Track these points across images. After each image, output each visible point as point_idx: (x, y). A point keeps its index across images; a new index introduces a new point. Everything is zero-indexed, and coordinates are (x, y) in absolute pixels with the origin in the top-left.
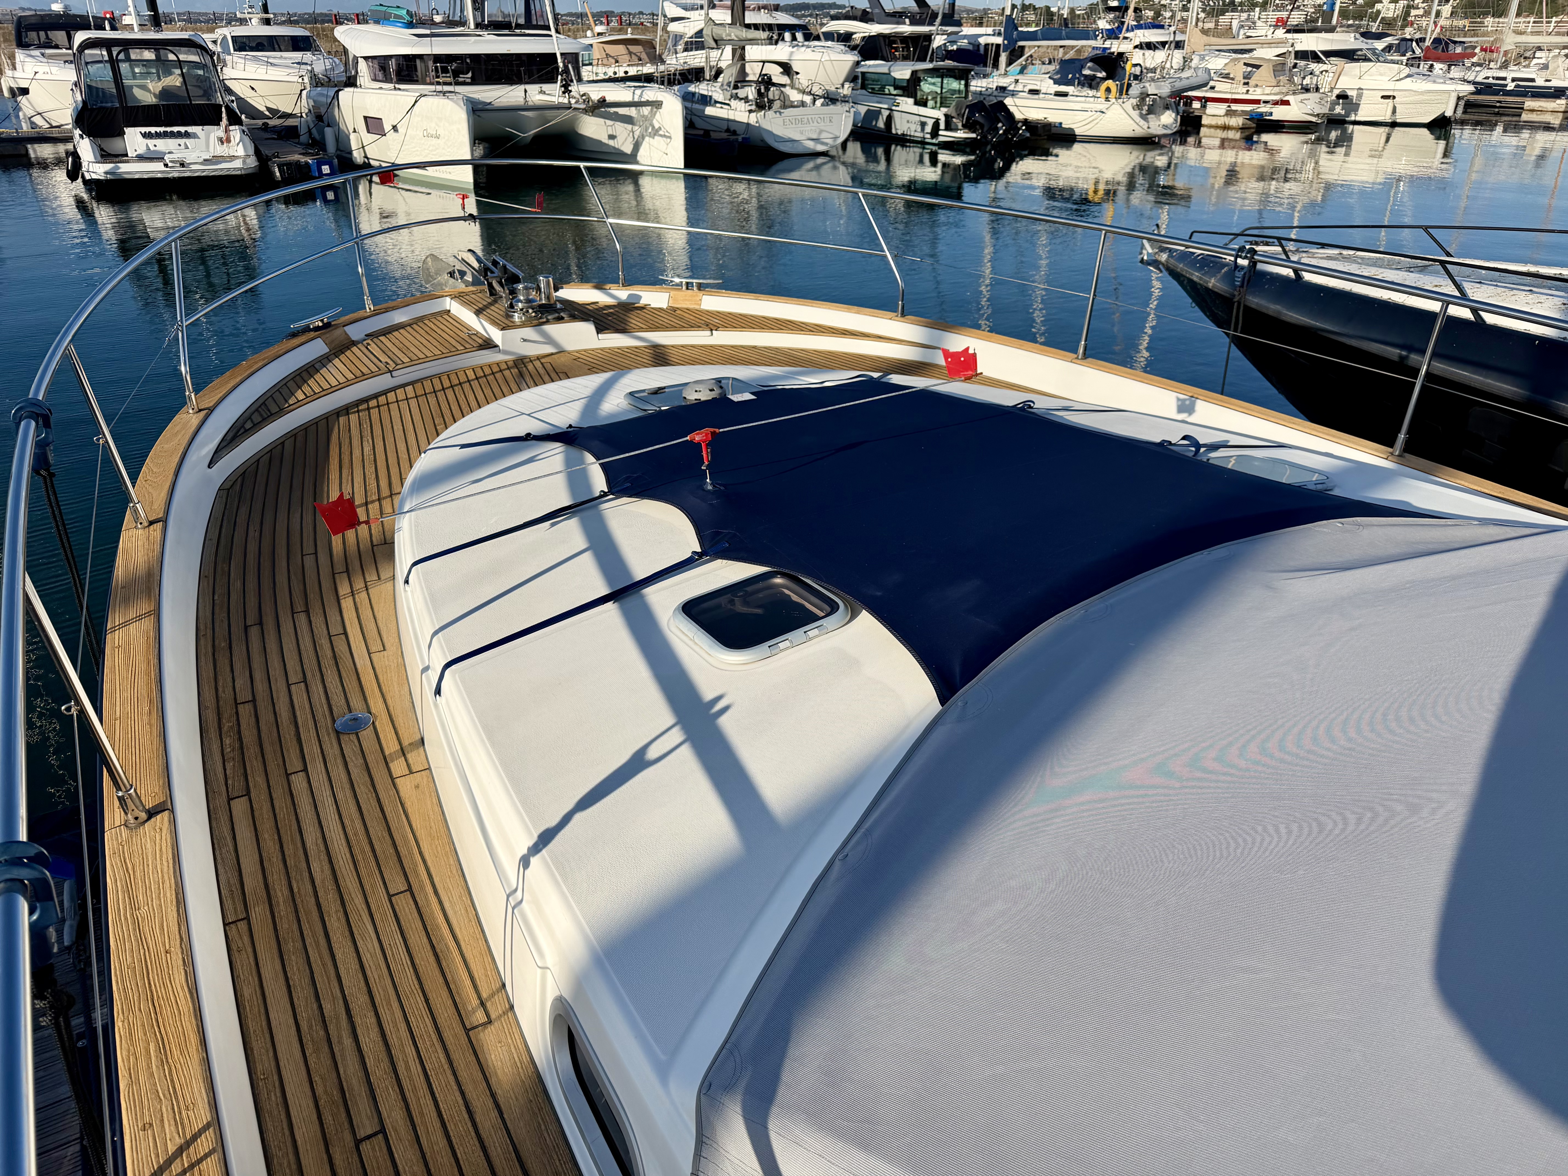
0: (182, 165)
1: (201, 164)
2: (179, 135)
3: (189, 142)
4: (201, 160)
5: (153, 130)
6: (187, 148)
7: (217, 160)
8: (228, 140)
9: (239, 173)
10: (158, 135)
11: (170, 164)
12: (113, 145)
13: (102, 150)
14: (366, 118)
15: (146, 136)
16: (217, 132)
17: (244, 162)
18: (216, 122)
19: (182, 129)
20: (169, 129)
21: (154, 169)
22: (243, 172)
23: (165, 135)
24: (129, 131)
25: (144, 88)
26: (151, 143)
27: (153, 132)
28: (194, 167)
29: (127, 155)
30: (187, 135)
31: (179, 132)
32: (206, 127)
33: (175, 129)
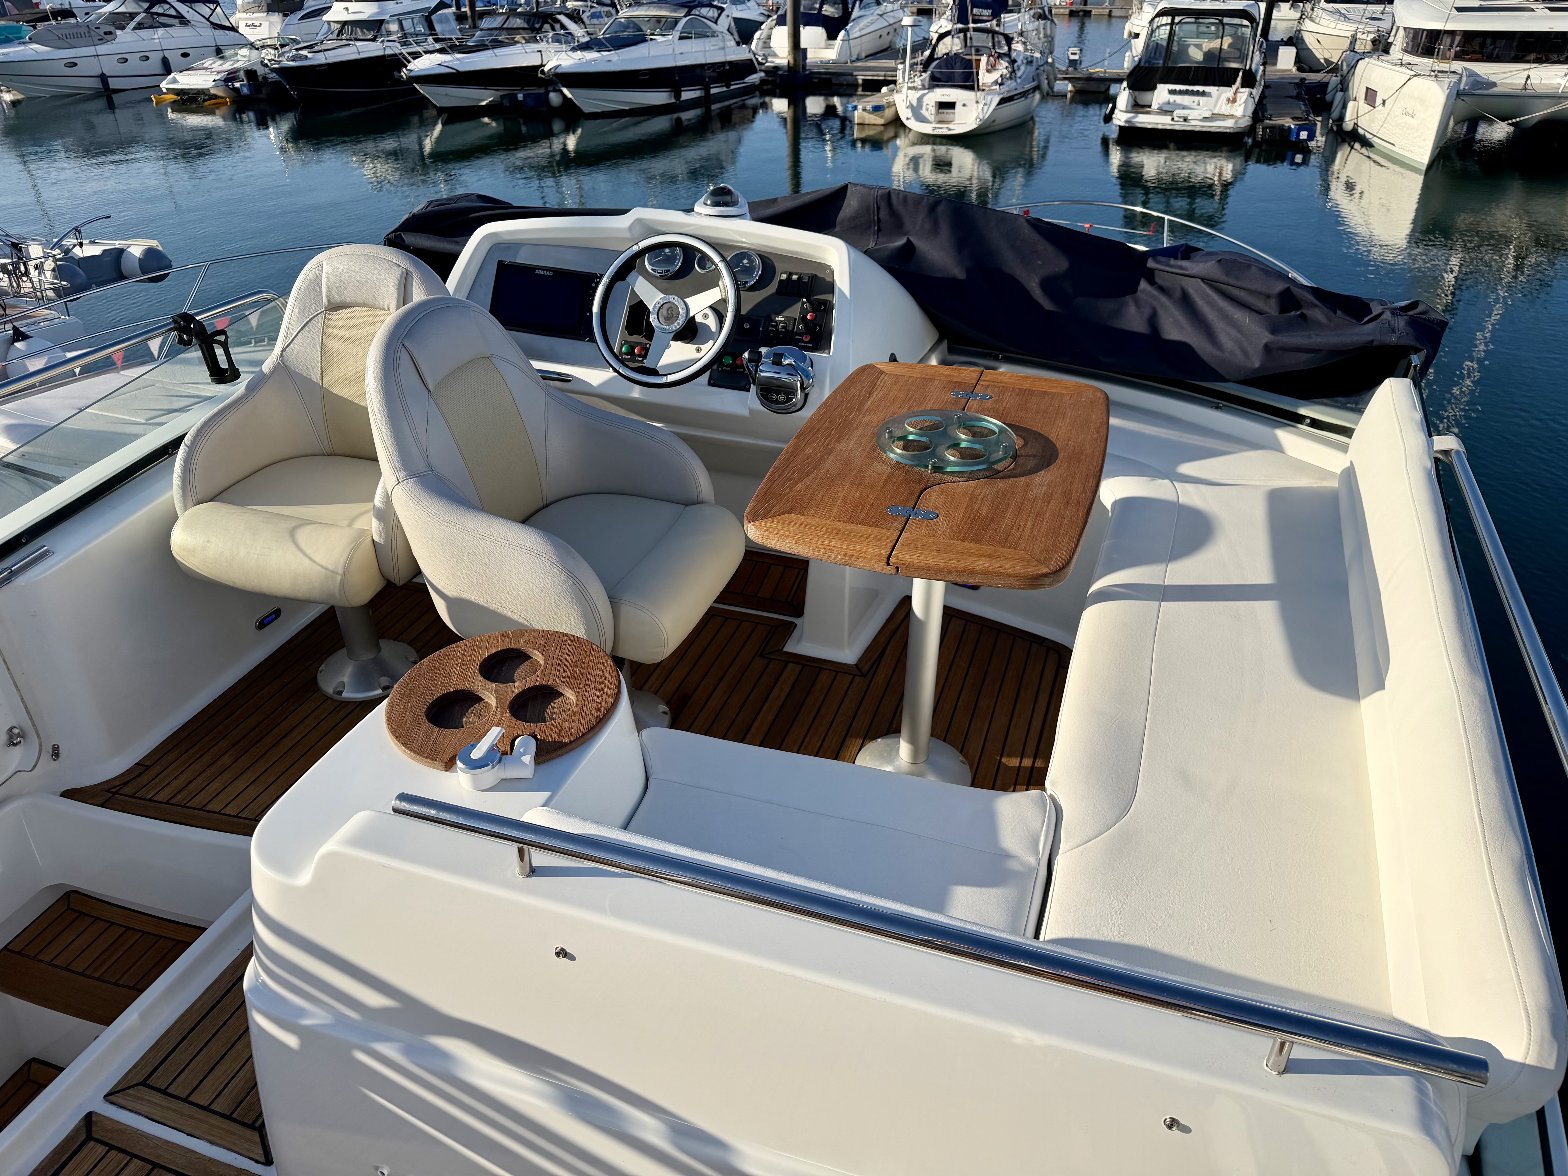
0: (1185, 120)
1: (1200, 120)
2: (1198, 93)
3: (1202, 99)
4: (1201, 117)
5: (1178, 87)
6: (1199, 105)
7: (1215, 117)
8: (1234, 101)
9: (1228, 131)
10: (1181, 93)
11: (1176, 119)
12: (1144, 97)
13: (1135, 101)
14: (1367, 88)
15: (1172, 92)
16: (1227, 92)
17: (1236, 122)
18: (1229, 83)
19: (1200, 88)
20: (1190, 88)
21: (1162, 122)
22: (1232, 131)
23: (1186, 92)
24: (1160, 87)
25: (1199, 46)
26: (1173, 98)
27: (1178, 89)
28: (1193, 123)
29: (1150, 106)
30: (1203, 94)
31: (1198, 91)
32: (1222, 88)
33: (1196, 88)
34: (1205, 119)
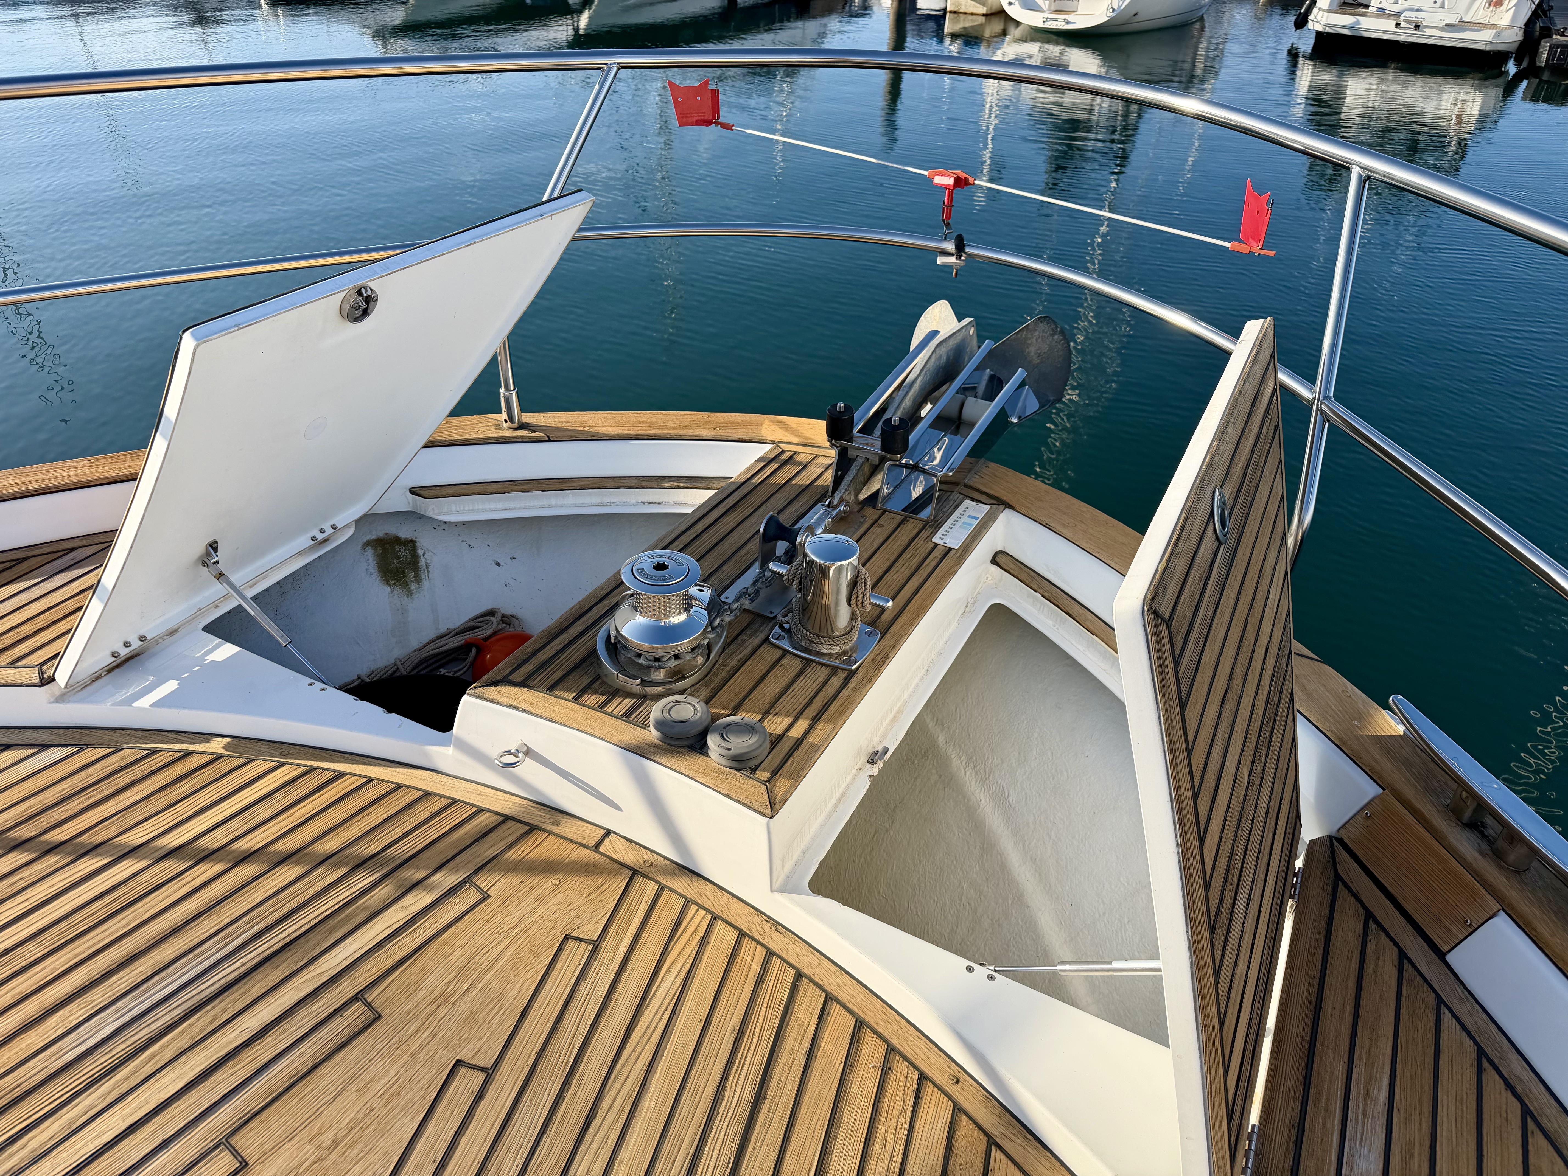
0: (1417, 27)
1: (1441, 29)
4: (1442, 24)
6: (1443, 6)
7: (1465, 25)
8: (1499, 4)
11: (1403, 24)
17: (1499, 35)
21: (1381, 28)
28: (1428, 32)
29: (1367, 6)
34: (1449, 27)
